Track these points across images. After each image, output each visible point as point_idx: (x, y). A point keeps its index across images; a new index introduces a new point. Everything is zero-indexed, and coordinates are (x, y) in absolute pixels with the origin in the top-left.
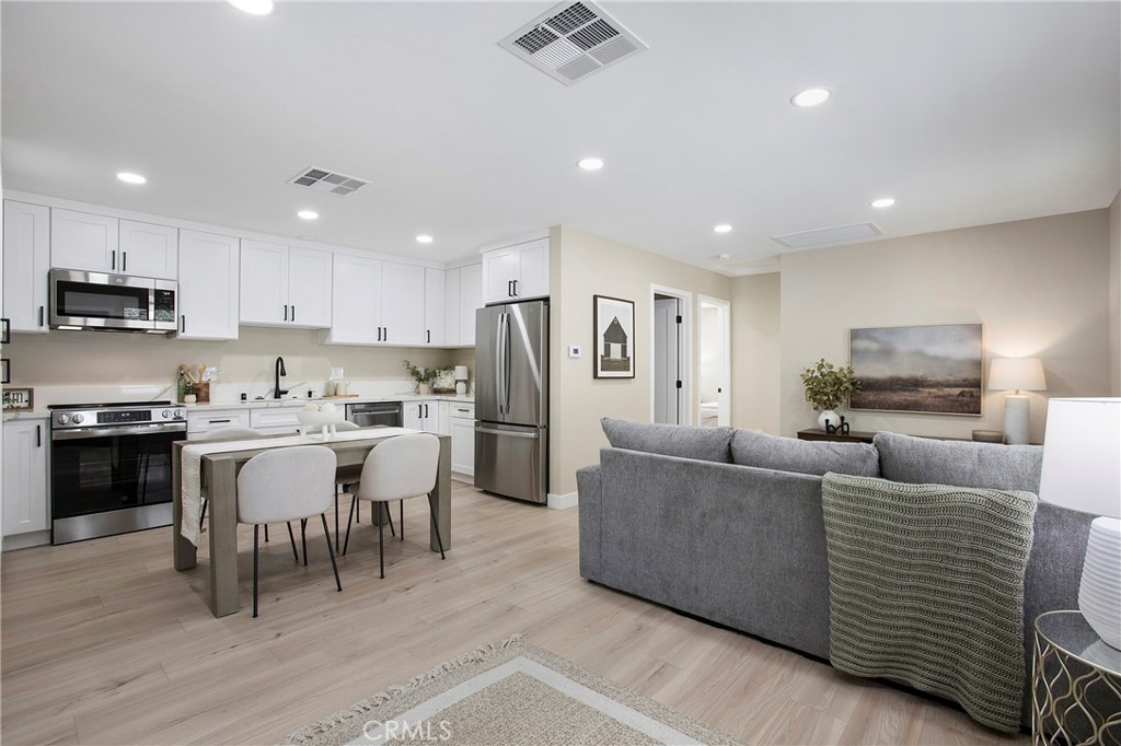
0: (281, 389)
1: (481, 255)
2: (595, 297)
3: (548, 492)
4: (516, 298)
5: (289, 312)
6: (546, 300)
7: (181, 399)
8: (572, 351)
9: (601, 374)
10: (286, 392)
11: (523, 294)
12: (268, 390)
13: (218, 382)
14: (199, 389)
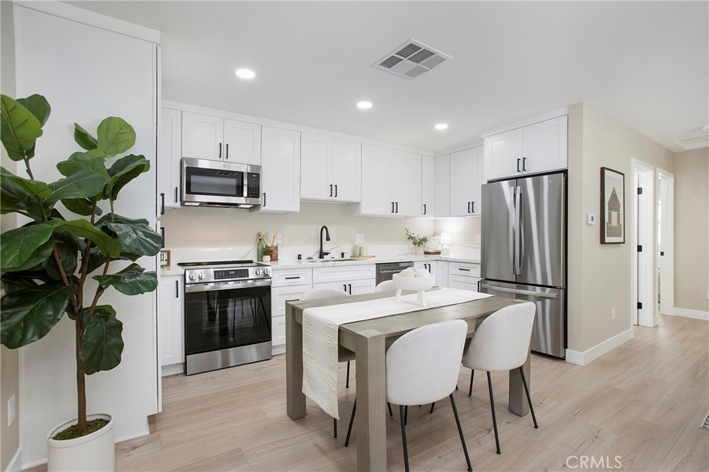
0: (324, 250)
1: (482, 140)
2: (603, 170)
3: (566, 347)
4: (525, 173)
5: (334, 189)
6: (565, 172)
7: (260, 258)
8: (590, 219)
9: (607, 239)
10: (327, 254)
11: (533, 168)
12: (314, 252)
13: (282, 246)
14: (272, 251)
